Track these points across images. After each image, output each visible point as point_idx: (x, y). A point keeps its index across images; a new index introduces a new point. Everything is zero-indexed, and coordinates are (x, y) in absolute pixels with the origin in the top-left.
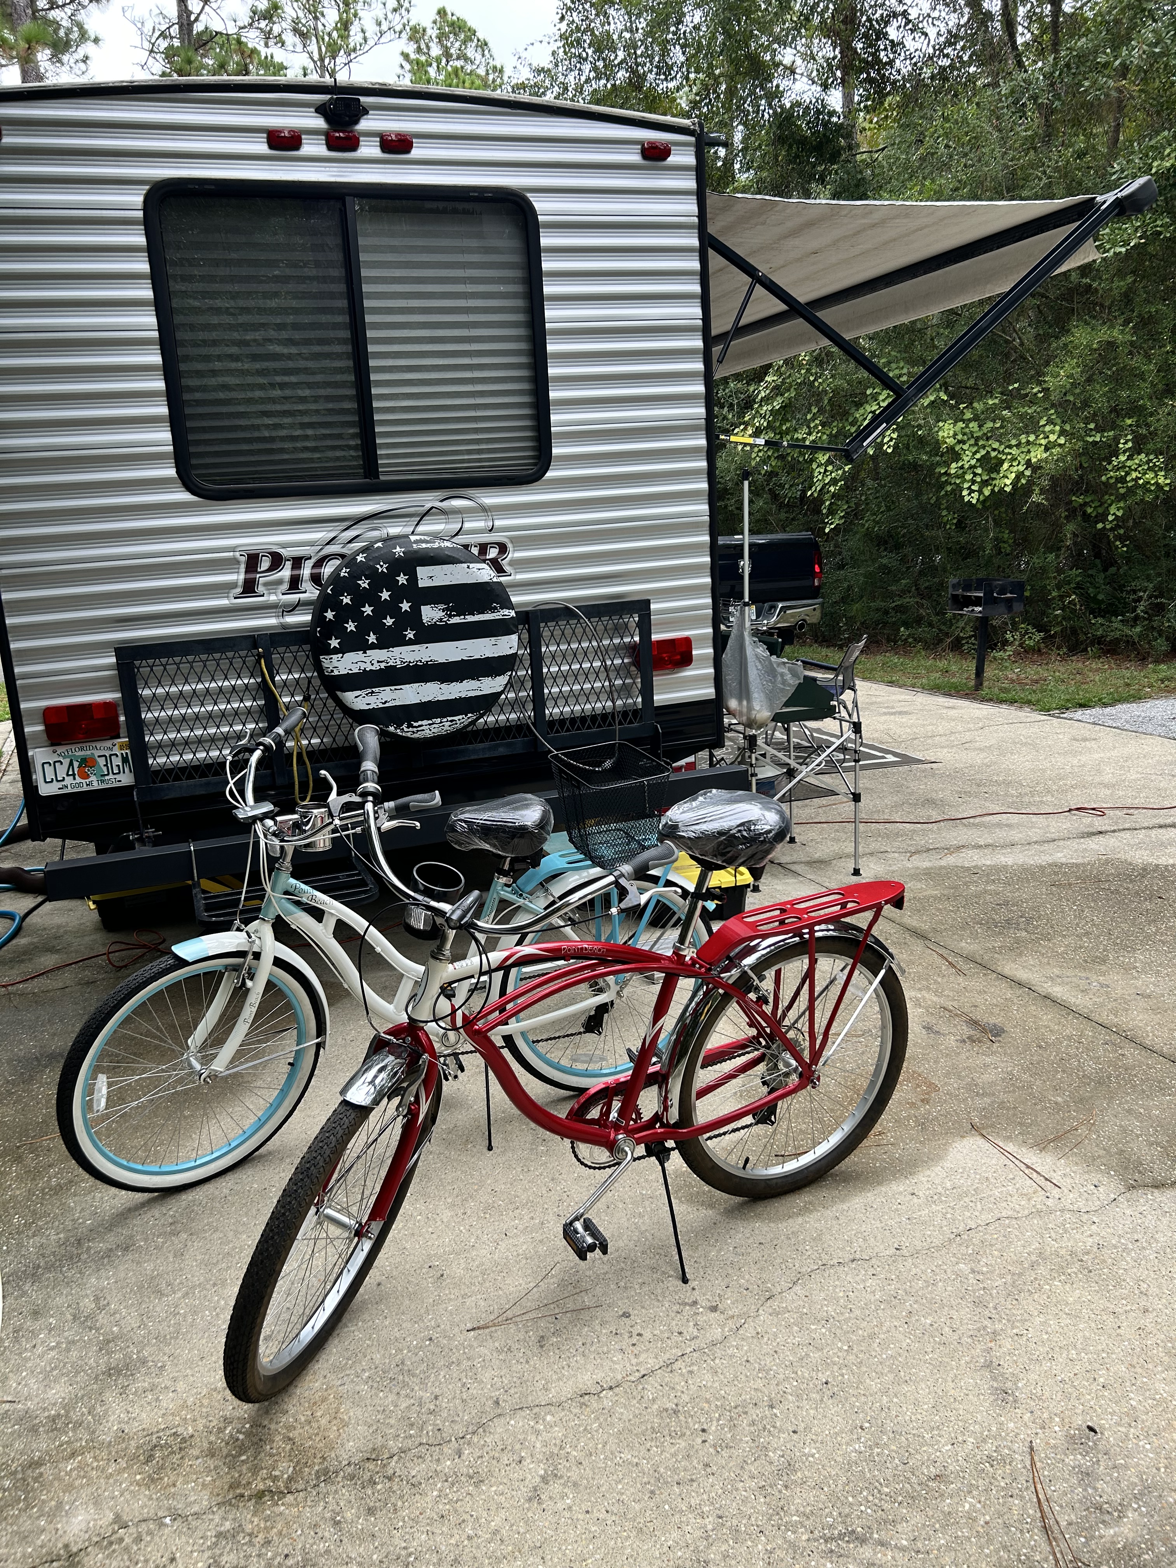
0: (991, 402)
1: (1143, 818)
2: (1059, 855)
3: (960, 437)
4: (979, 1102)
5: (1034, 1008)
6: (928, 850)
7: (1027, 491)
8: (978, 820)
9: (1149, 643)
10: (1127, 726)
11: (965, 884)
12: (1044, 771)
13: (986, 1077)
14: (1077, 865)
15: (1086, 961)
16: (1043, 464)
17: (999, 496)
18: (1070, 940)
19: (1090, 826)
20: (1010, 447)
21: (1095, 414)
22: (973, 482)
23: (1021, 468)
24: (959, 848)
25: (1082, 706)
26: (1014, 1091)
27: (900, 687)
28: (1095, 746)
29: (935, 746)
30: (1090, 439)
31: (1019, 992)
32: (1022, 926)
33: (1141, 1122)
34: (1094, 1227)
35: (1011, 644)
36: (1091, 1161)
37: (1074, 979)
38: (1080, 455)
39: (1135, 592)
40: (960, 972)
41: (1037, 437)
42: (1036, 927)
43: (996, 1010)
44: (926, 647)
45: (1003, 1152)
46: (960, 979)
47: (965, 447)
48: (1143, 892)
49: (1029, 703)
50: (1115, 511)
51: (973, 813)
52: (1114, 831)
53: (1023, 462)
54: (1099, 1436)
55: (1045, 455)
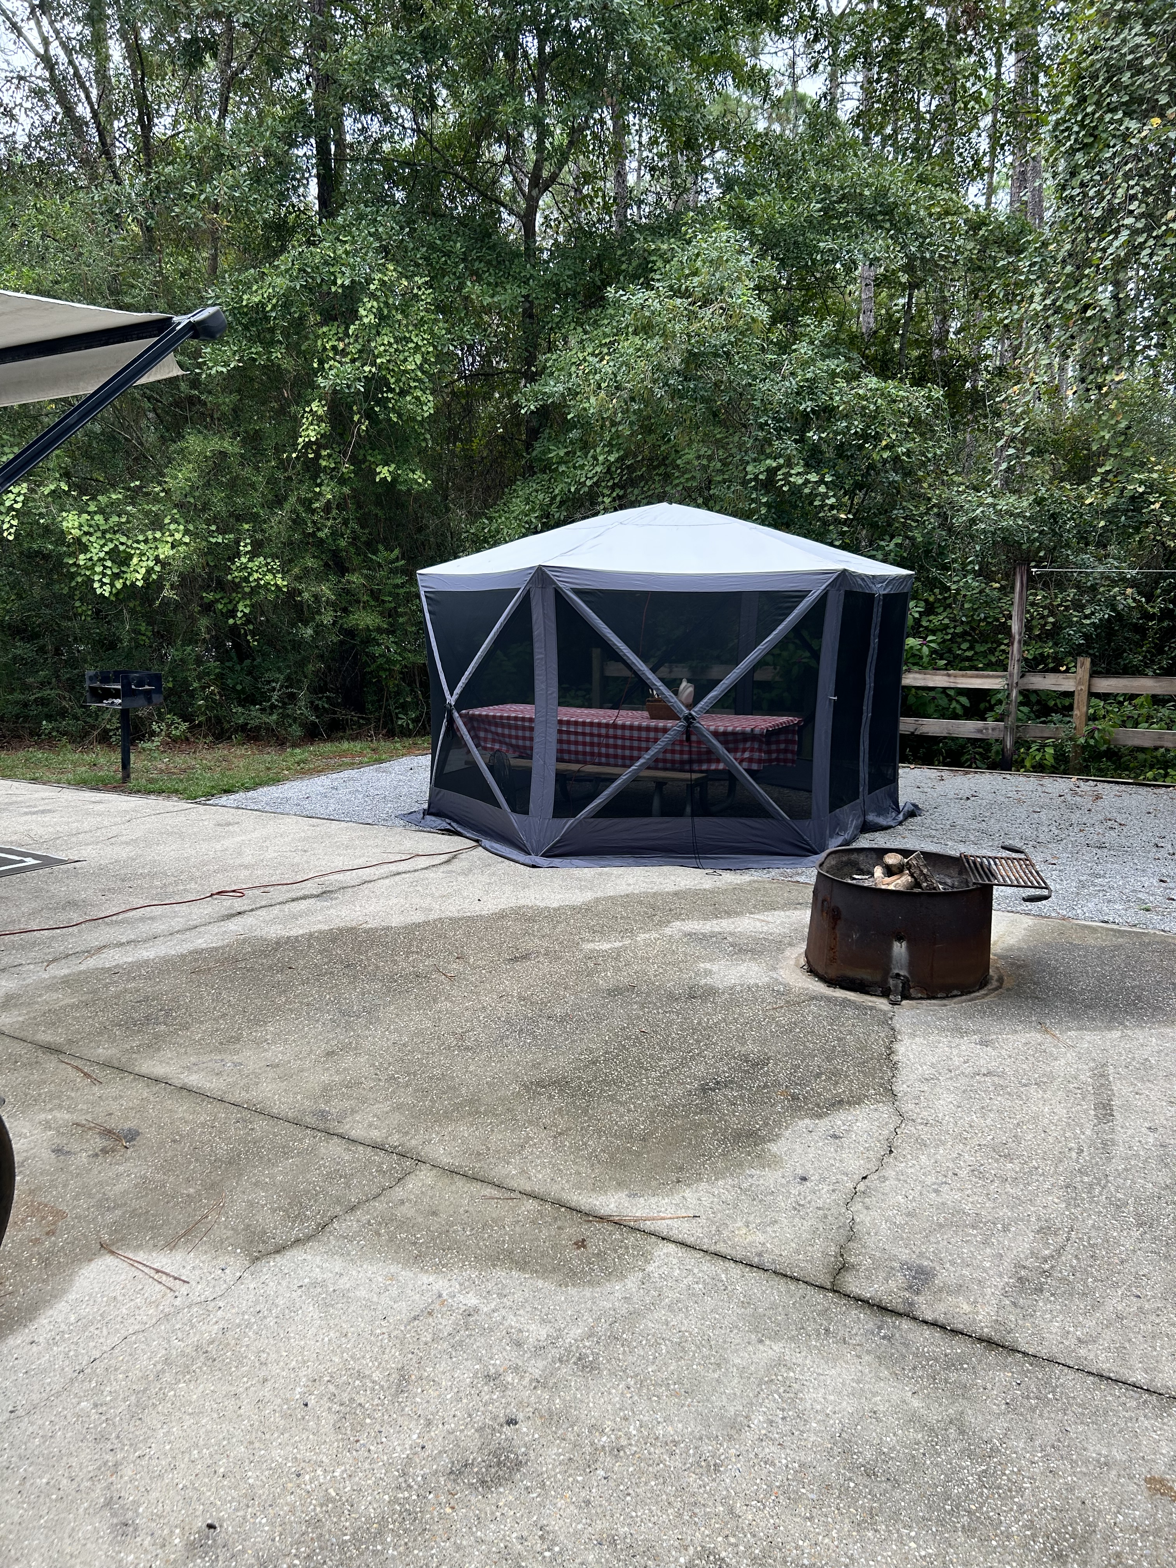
0: (114, 497)
1: (279, 895)
2: (200, 941)
3: (86, 529)
4: (109, 1218)
5: (170, 1102)
6: (67, 956)
7: (159, 585)
8: (121, 917)
9: (285, 730)
10: (268, 808)
11: (106, 986)
12: (188, 859)
13: (119, 1188)
14: (216, 949)
15: (221, 1043)
16: (171, 561)
17: (130, 590)
18: (207, 1025)
19: (230, 908)
20: (138, 542)
21: (215, 517)
22: (104, 575)
23: (151, 564)
24: (100, 949)
25: (226, 792)
26: (147, 1194)
27: (44, 784)
28: (238, 830)
29: (80, 844)
30: (213, 540)
31: (155, 1089)
32: (161, 1019)
33: (266, 1191)
34: (220, 1312)
35: (159, 735)
36: (218, 1246)
37: (210, 1064)
38: (206, 554)
39: (269, 682)
40: (96, 1081)
41: (163, 534)
42: (175, 1019)
43: (132, 1114)
44: (72, 741)
45: (133, 1263)
46: (96, 1089)
47: (91, 539)
48: (276, 965)
49: (176, 791)
50: (243, 608)
51: (115, 910)
52: (252, 910)
53: (152, 558)
54: (218, 1529)
55: (171, 553)
